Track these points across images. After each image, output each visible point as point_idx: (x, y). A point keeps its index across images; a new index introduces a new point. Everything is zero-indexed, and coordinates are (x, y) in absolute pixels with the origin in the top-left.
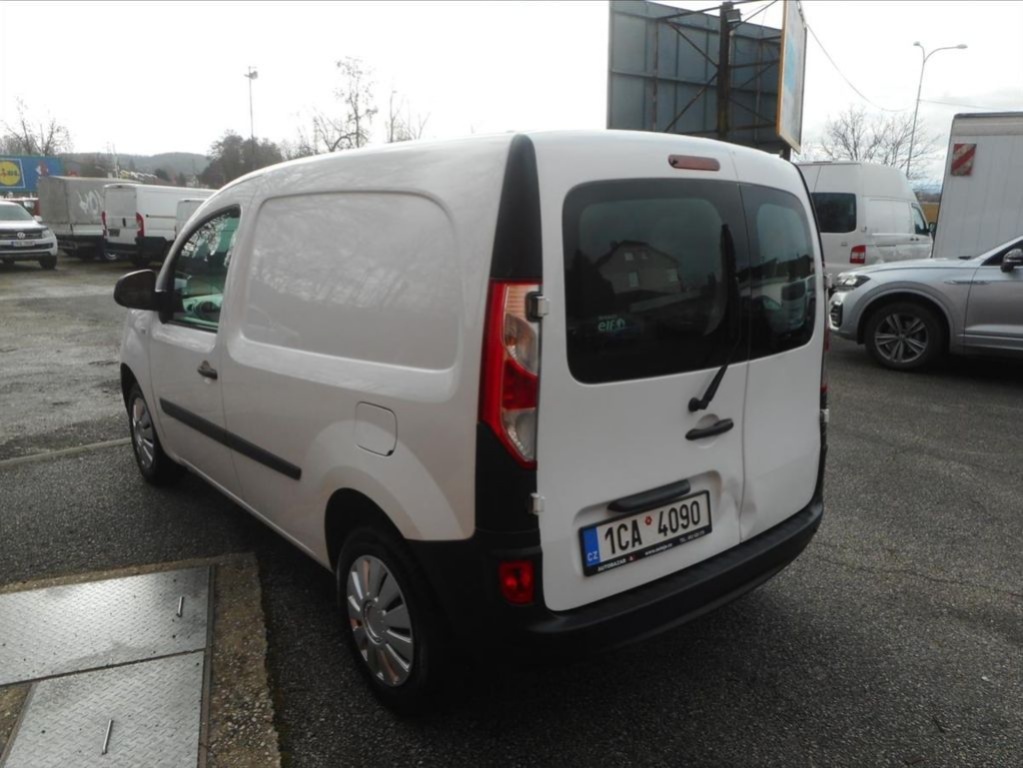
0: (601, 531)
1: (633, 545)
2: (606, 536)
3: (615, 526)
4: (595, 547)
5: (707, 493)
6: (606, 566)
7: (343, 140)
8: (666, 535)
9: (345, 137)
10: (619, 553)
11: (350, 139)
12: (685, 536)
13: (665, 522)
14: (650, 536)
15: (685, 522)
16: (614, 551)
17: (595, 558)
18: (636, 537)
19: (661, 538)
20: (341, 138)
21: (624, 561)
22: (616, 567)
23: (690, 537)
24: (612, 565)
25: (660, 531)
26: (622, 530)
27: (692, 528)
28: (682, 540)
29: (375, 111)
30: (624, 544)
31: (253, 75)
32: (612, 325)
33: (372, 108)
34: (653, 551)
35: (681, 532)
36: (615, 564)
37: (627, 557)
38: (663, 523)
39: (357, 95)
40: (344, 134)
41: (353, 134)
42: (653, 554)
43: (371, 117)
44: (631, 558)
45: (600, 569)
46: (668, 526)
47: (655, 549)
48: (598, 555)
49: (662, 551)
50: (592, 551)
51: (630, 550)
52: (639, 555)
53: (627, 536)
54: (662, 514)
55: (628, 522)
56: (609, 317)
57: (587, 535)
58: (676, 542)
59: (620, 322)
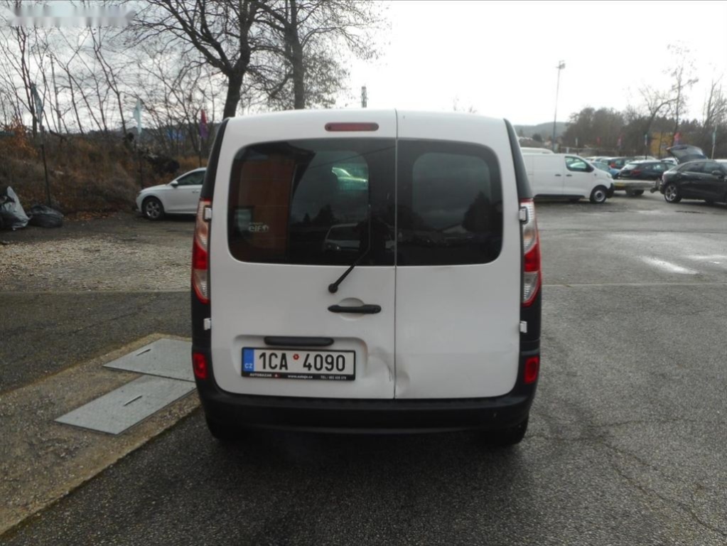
0: (257, 353)
1: (281, 368)
2: (261, 357)
3: (268, 353)
4: (252, 361)
5: (354, 352)
6: (256, 374)
7: (664, 105)
8: (309, 369)
9: (667, 103)
10: (268, 369)
11: (669, 104)
12: (327, 376)
13: (311, 361)
14: (295, 366)
15: (329, 367)
16: (264, 367)
17: (250, 367)
18: (284, 363)
19: (306, 370)
20: (662, 104)
21: (270, 375)
22: (263, 377)
23: (330, 377)
24: (261, 375)
25: (305, 366)
26: (273, 357)
27: (335, 371)
28: (323, 377)
29: (697, 81)
30: (273, 365)
31: (561, 67)
32: (259, 228)
33: (693, 78)
34: (295, 377)
35: (324, 371)
36: (263, 375)
37: (273, 374)
38: (309, 361)
39: (682, 69)
40: (665, 101)
41: (674, 100)
42: (294, 378)
43: (692, 86)
44: (276, 376)
45: (251, 375)
46: (313, 364)
47: (297, 376)
48: (253, 366)
49: (303, 379)
50: (249, 362)
51: (277, 370)
52: (283, 376)
53: (276, 361)
54: (308, 356)
55: (279, 353)
56: (257, 224)
57: (246, 352)
58: (316, 377)
59: (264, 227)
